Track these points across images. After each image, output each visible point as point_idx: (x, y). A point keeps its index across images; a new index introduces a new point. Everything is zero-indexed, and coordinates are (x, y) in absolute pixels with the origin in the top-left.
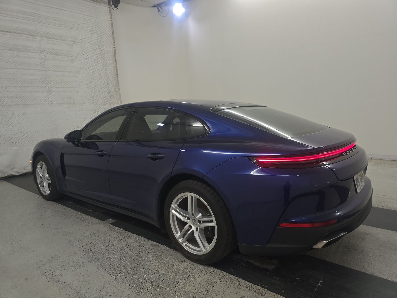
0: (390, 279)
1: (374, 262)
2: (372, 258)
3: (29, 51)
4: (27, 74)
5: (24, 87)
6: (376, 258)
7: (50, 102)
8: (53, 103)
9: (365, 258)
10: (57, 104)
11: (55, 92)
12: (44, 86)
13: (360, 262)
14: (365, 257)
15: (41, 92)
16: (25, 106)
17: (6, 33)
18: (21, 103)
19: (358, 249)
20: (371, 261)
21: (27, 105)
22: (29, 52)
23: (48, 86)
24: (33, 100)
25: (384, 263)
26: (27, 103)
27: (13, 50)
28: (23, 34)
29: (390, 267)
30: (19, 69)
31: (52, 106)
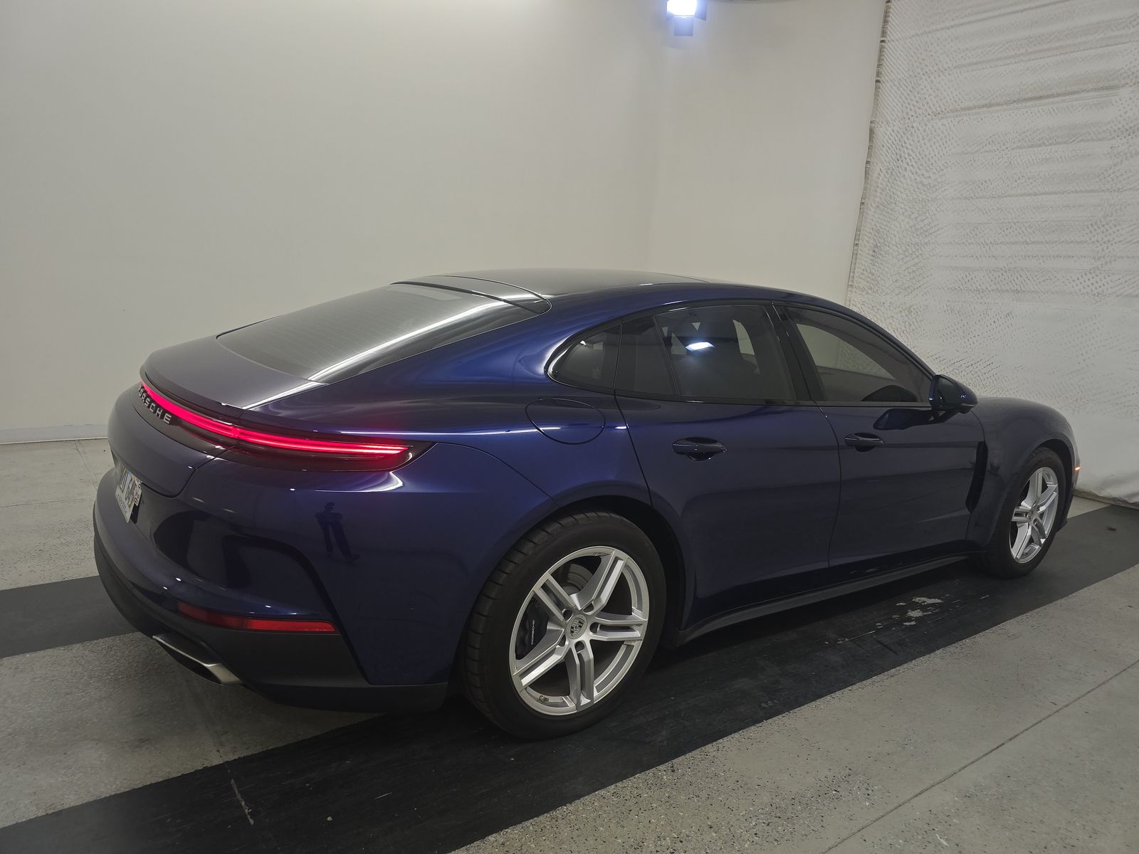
0: (28, 655)
1: (77, 670)
2: (85, 678)
3: (1080, 138)
4: (1051, 207)
5: (1033, 243)
6: (76, 683)
7: (1096, 288)
8: (1103, 291)
9: (100, 668)
10: (1118, 296)
11: (1122, 257)
12: (1092, 240)
13: (105, 655)
14: (104, 671)
15: (1075, 258)
16: (1016, 295)
17: (1038, 102)
18: (1012, 286)
19: (131, 680)
20: (83, 669)
21: (1024, 292)
22: (1082, 140)
23: (1106, 239)
24: (1044, 281)
25: (52, 681)
26: (1024, 286)
27: (1040, 146)
28: (1080, 93)
29: (35, 678)
30: (1036, 195)
31: (1097, 302)
